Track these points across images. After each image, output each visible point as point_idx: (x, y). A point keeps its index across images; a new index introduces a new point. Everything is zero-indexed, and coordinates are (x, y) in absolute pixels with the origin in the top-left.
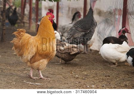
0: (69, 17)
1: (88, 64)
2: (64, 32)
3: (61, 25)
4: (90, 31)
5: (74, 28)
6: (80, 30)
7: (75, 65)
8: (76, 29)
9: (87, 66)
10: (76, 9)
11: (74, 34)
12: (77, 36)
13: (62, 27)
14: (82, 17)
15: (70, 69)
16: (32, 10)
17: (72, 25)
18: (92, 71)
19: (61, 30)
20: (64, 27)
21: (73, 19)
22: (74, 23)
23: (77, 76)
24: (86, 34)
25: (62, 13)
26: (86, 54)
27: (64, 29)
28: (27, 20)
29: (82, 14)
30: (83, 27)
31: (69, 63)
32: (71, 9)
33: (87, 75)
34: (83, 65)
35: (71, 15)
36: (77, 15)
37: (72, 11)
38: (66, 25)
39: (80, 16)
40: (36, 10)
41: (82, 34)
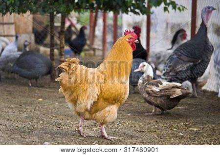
0: (167, 39)
1: (200, 114)
2: (159, 63)
3: (153, 52)
4: (202, 61)
5: (175, 56)
7: (179, 116)
8: (179, 57)
9: (197, 117)
10: (179, 25)
11: (175, 65)
12: (180, 69)
13: (156, 55)
14: (189, 38)
15: (169, 122)
16: (107, 29)
17: (171, 52)
18: (206, 126)
19: (155, 60)
20: (158, 55)
21: (174, 41)
22: (175, 47)
23: (181, 134)
24: (195, 65)
25: (156, 32)
26: (196, 97)
27: (159, 58)
28: (99, 45)
29: (189, 33)
30: (191, 55)
31: (168, 113)
32: (170, 26)
33: (197, 133)
34: (190, 116)
35: (171, 36)
36: (180, 34)
37: (172, 27)
38: (162, 52)
40: (113, 29)
41: (188, 65)
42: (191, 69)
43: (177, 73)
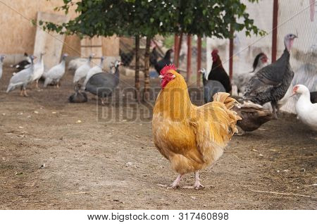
0: (249, 62)
1: (279, 136)
2: (242, 86)
3: (236, 75)
4: (283, 84)
5: (257, 78)
6: (267, 81)
7: (259, 137)
8: (261, 79)
9: (276, 138)
10: (260, 49)
12: (261, 91)
13: (239, 77)
14: (269, 61)
15: (250, 143)
16: (192, 52)
17: (253, 74)
18: (285, 147)
19: (237, 82)
20: (241, 78)
21: (255, 64)
22: (257, 70)
23: (261, 155)
24: (275, 88)
25: (238, 54)
26: (276, 119)
27: (242, 80)
28: (183, 68)
29: (269, 57)
30: (272, 78)
31: (251, 135)
32: (251, 50)
33: (276, 154)
34: (270, 138)
35: (252, 59)
36: (261, 57)
37: (254, 51)
38: (244, 74)
39: (265, 60)
40: (197, 52)
41: (268, 87)
42: (272, 91)
43: (258, 94)
